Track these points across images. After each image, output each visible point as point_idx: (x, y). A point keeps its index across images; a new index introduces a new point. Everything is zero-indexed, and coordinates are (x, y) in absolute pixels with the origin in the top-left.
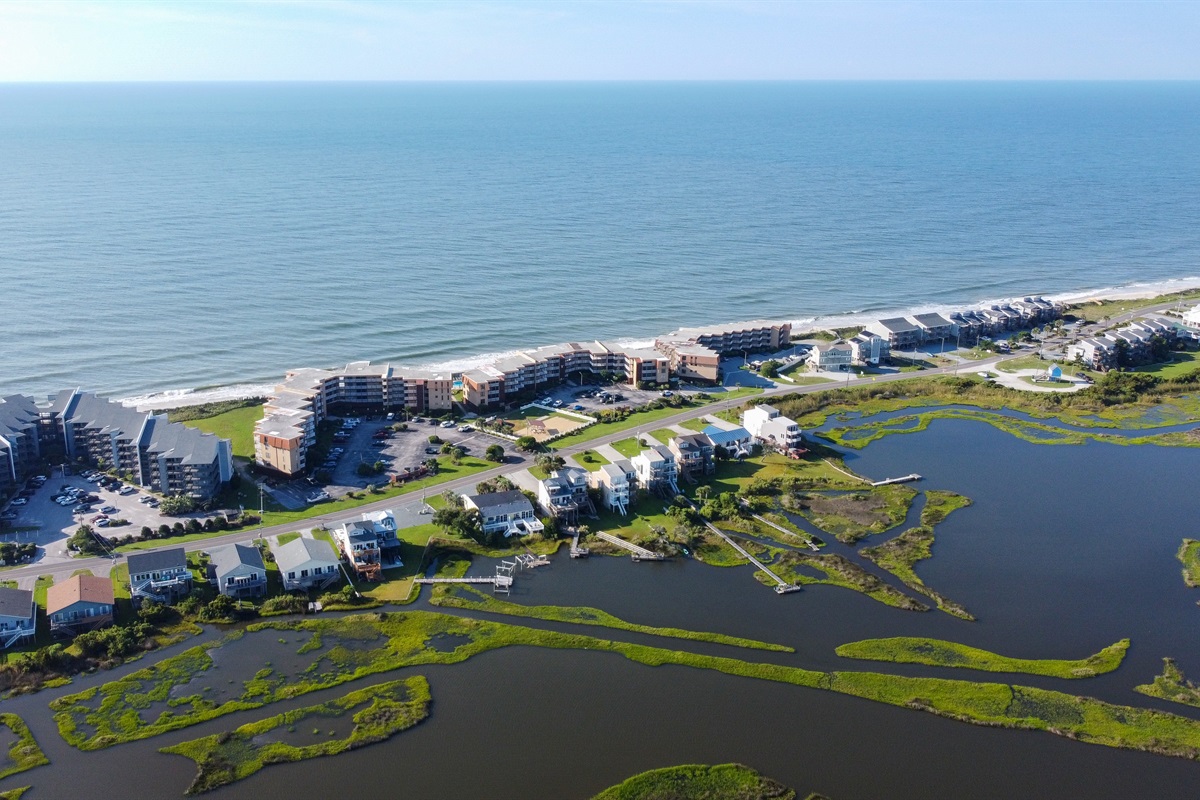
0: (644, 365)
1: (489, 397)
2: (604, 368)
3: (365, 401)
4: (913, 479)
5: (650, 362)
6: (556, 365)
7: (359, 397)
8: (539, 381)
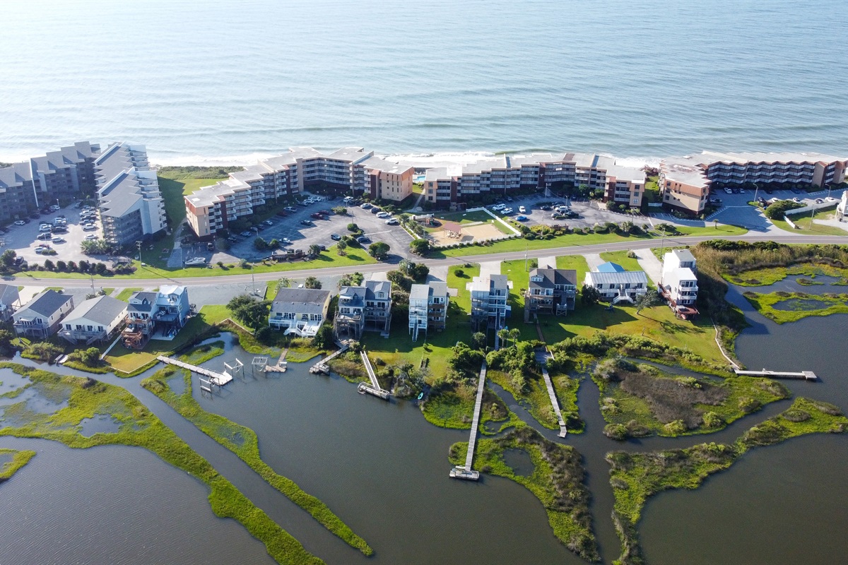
0: (618, 185)
1: (438, 195)
2: (586, 182)
3: (341, 182)
4: (803, 378)
5: (625, 183)
6: (536, 173)
7: (337, 179)
8: (509, 187)
